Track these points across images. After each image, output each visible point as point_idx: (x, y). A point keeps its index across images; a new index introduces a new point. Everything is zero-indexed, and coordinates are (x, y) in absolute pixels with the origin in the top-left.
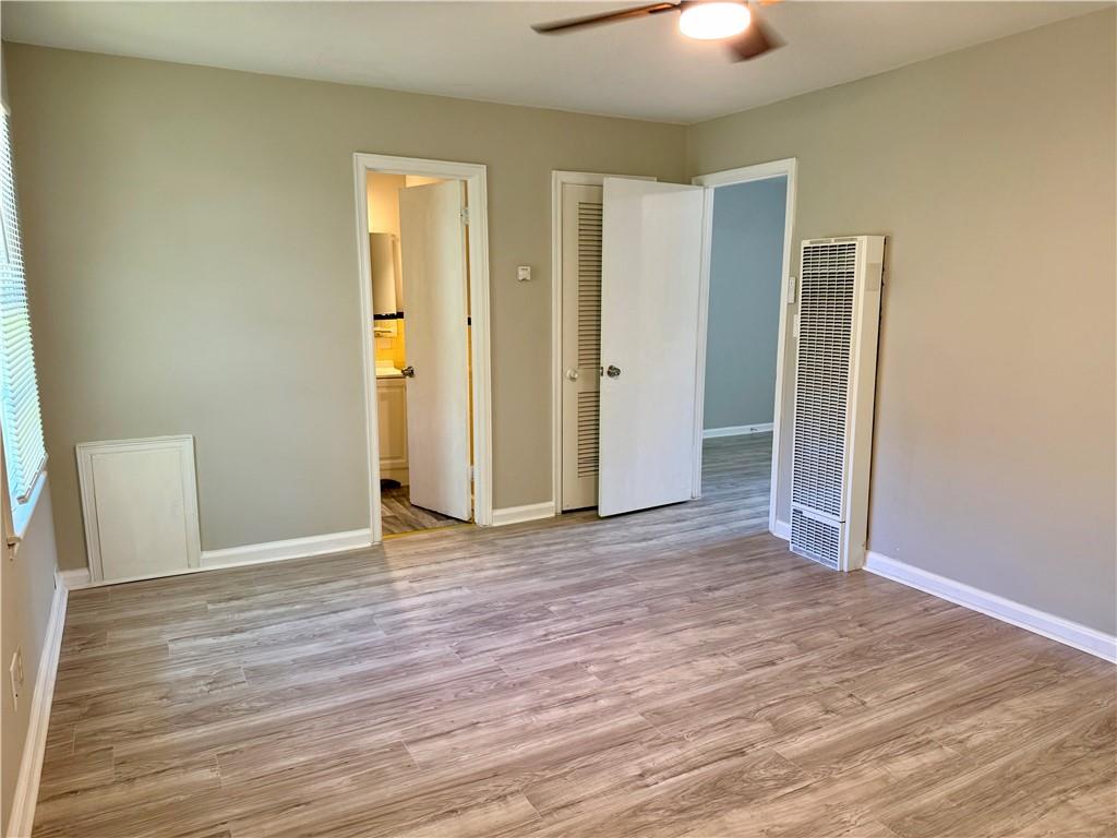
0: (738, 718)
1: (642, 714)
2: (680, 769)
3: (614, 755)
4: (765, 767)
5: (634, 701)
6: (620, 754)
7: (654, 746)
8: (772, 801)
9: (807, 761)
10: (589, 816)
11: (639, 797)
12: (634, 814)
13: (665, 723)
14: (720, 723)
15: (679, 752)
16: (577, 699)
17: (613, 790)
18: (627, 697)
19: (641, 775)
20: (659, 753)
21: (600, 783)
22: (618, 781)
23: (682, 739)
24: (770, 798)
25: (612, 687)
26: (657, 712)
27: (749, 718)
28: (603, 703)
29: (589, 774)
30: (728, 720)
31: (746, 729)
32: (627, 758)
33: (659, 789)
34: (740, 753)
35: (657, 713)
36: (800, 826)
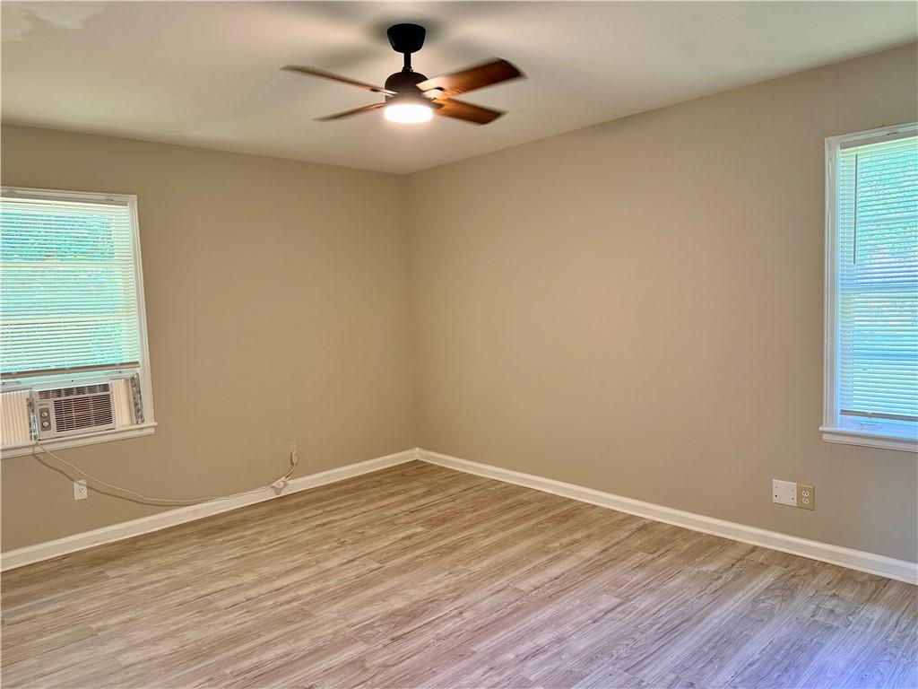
0: (393, 665)
1: (474, 653)
2: (437, 622)
3: (483, 620)
4: (379, 632)
5: (485, 662)
6: (479, 622)
7: (458, 631)
8: (377, 615)
9: (349, 642)
10: (484, 590)
11: (459, 603)
12: (459, 595)
13: (454, 649)
14: (407, 658)
15: (439, 631)
16: (534, 655)
17: (476, 603)
18: (492, 665)
19: (461, 613)
20: (453, 627)
21: (485, 605)
22: (475, 607)
23: (438, 640)
24: (379, 617)
25: (509, 672)
26: (462, 657)
27: (386, 666)
28: (510, 656)
29: (493, 608)
30: (402, 661)
31: (387, 657)
32: (474, 621)
33: (448, 609)
34: (394, 640)
35: (460, 656)
36: (365, 607)
